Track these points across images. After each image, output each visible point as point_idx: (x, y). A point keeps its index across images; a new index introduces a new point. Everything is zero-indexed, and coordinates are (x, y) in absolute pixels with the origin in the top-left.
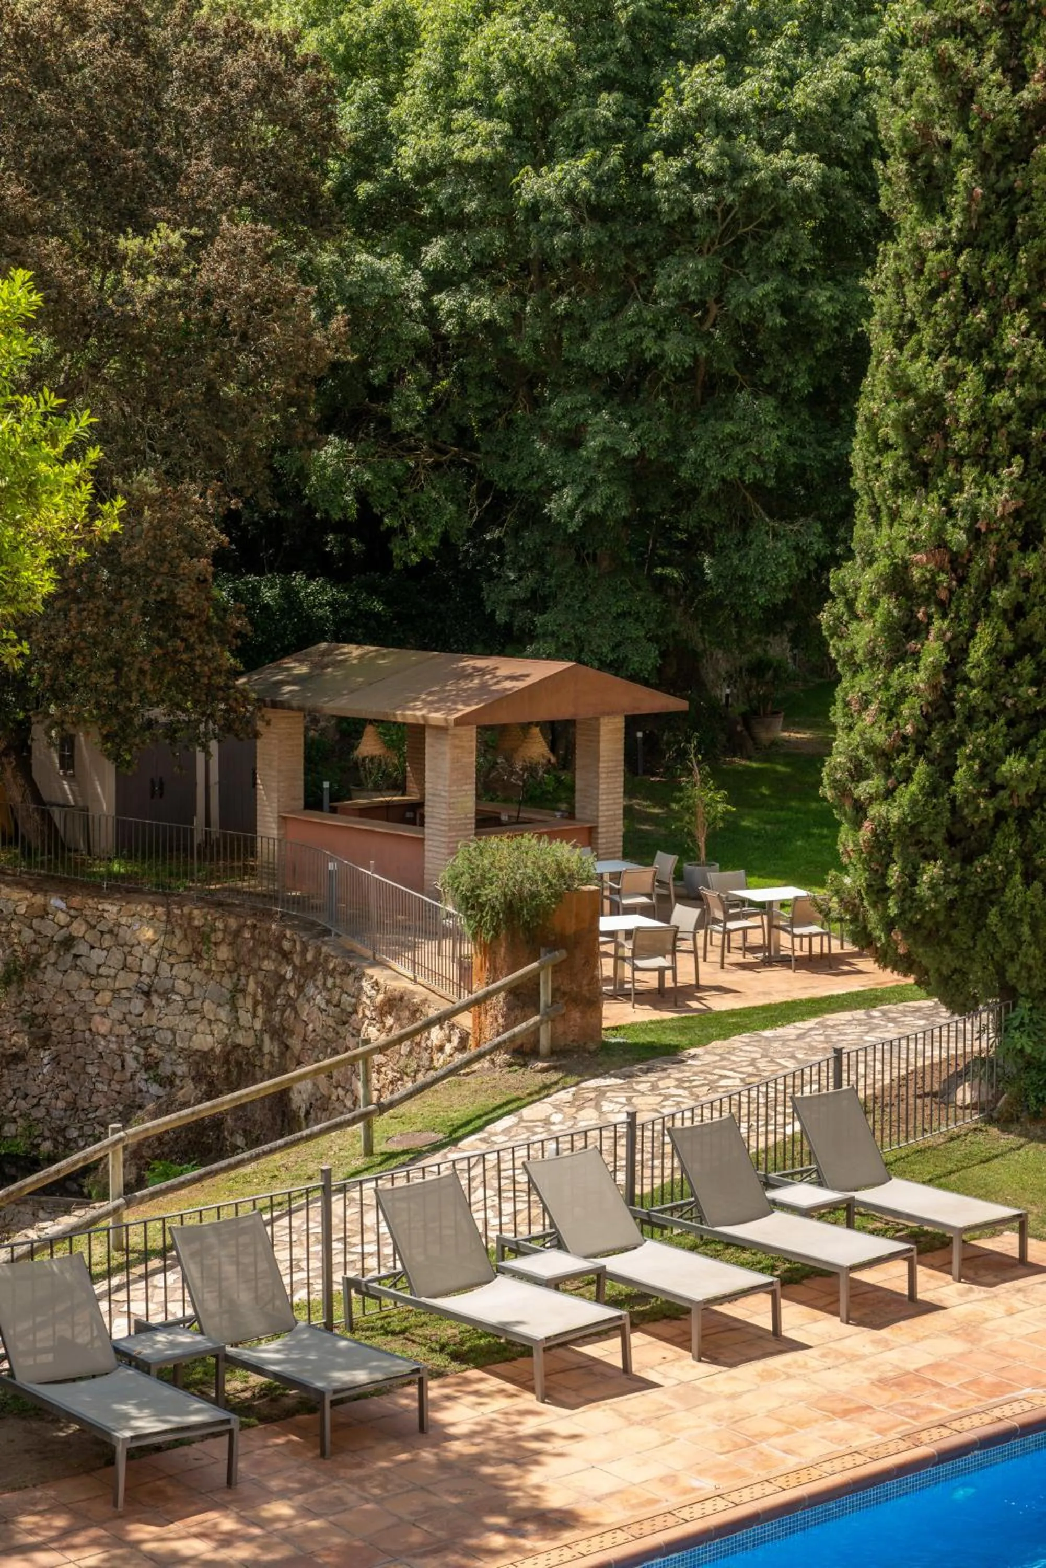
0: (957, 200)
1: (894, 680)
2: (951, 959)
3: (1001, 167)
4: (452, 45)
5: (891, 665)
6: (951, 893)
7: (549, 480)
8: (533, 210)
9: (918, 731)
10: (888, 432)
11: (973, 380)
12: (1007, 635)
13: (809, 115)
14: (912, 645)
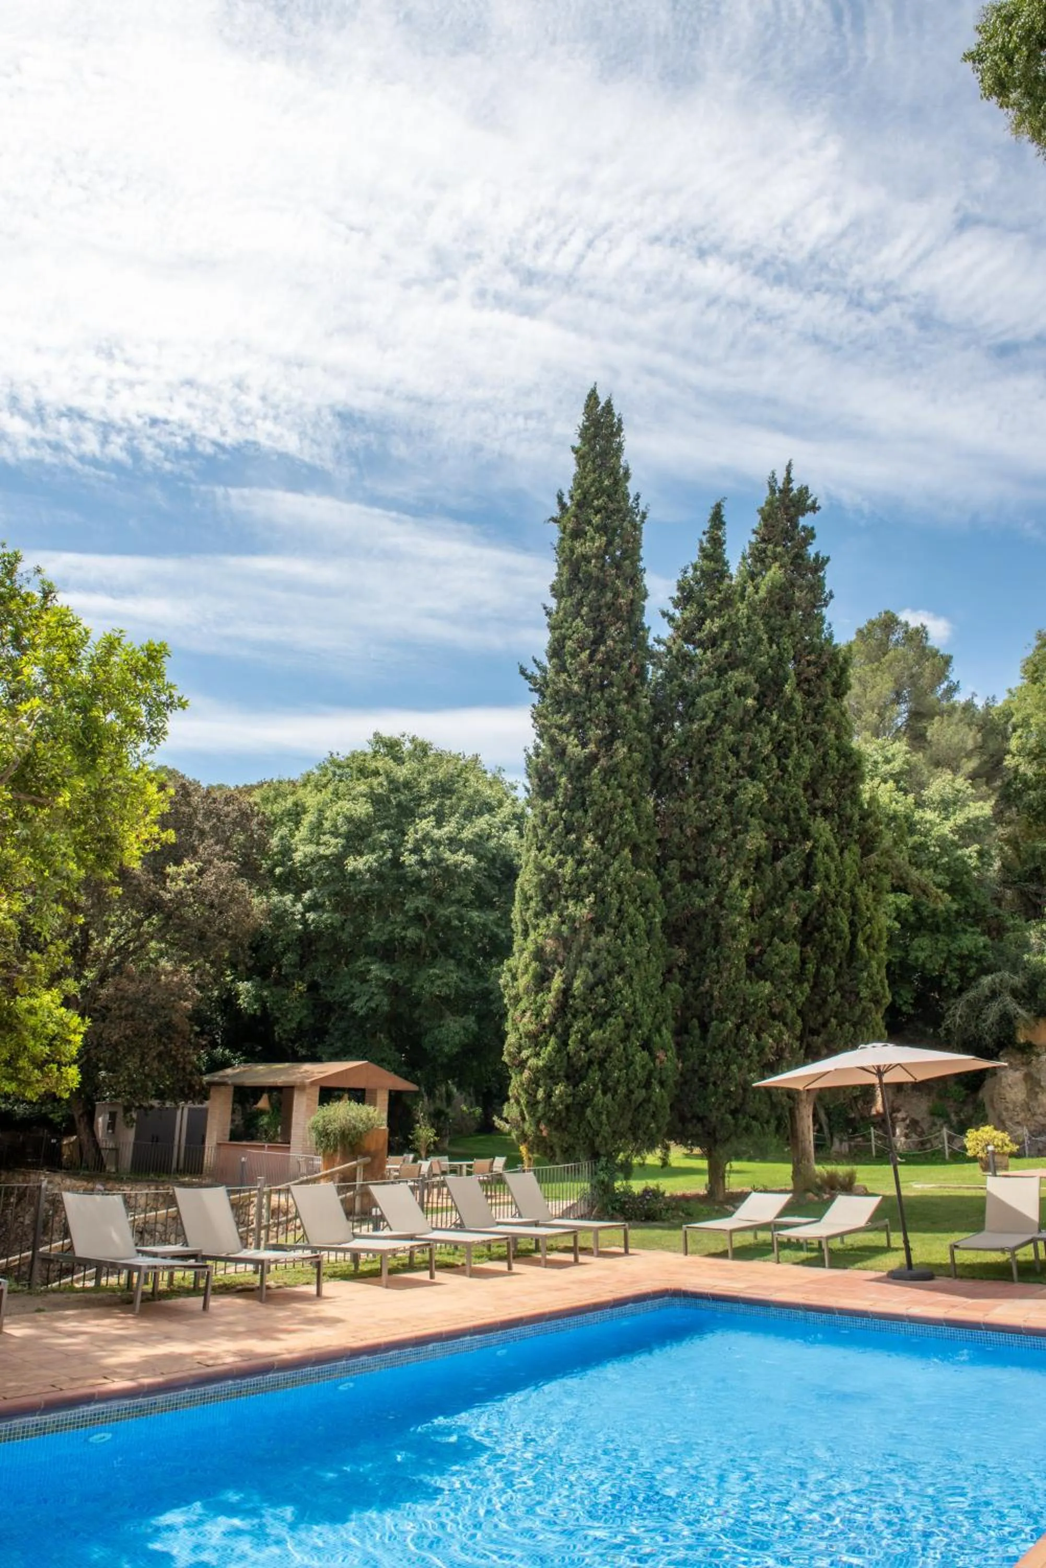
0: (560, 792)
1: (538, 999)
2: (569, 1139)
3: (578, 780)
4: (321, 811)
5: (537, 993)
6: (569, 1100)
7: (354, 994)
8: (353, 874)
9: (551, 1023)
10: (531, 892)
11: (570, 862)
12: (591, 976)
13: (471, 842)
14: (546, 984)
